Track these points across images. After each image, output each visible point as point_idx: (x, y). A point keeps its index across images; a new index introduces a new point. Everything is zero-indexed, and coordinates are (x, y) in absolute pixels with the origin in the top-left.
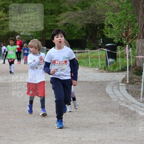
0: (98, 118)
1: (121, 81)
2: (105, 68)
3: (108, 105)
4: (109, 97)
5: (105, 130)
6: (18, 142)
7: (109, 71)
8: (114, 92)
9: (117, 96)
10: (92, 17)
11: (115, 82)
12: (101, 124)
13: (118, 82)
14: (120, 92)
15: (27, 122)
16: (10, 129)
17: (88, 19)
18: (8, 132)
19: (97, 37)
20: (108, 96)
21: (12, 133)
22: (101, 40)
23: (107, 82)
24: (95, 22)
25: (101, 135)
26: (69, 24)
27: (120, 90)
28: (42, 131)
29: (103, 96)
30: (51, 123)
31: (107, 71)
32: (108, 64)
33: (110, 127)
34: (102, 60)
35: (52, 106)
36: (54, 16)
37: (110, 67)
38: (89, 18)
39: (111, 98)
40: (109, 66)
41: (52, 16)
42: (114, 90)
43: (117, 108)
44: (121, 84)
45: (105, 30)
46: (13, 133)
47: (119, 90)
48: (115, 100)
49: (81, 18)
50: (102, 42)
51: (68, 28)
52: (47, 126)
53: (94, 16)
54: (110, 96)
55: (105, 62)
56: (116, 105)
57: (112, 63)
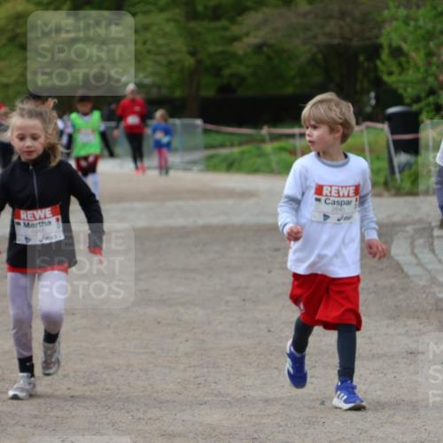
0: (370, 338)
1: (438, 223)
2: (386, 184)
3: (401, 297)
4: (403, 271)
5: (395, 375)
6: (128, 412)
7: (399, 192)
8: (416, 256)
9: (426, 270)
10: (342, 23)
11: (418, 226)
12: (380, 357)
13: (427, 226)
14: (436, 255)
15: (153, 353)
16: (103, 373)
17: (328, 29)
18: (95, 383)
19: (358, 87)
20: (398, 268)
21: (107, 386)
22: (372, 95)
23: (394, 225)
24: (350, 40)
25: (381, 389)
26: (270, 46)
27: (437, 252)
28: (201, 380)
29: (382, 269)
30: (225, 355)
31: (393, 192)
32: (397, 170)
33: (410, 364)
34: (378, 158)
35: (227, 302)
36: (224, 22)
37: (402, 180)
38: (332, 26)
39: (407, 276)
40: (398, 176)
41: (218, 24)
42: (416, 251)
43: (429, 308)
44: (436, 232)
45: (383, 63)
46: (112, 387)
47: (433, 251)
48: (422, 283)
49: (307, 28)
50: (373, 102)
51: (269, 58)
52: (214, 363)
53: (348, 20)
54: (405, 270)
55: (385, 164)
56: (424, 296)
57: (408, 165)
